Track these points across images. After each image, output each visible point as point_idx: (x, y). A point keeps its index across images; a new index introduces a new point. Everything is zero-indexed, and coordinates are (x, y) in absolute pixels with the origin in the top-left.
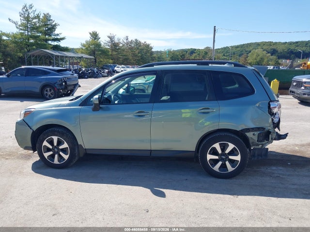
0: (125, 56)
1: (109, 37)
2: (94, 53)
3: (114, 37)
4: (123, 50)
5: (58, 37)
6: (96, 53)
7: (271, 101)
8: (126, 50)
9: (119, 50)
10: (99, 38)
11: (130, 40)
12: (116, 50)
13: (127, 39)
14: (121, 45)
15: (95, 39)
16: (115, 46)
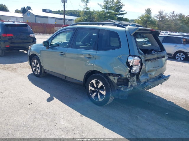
0: (168, 25)
1: (159, 12)
2: (146, 23)
3: (163, 12)
4: (168, 21)
5: (123, 13)
6: (148, 22)
7: (130, 55)
8: (170, 21)
9: (165, 21)
10: (152, 13)
11: (175, 14)
12: (163, 21)
13: (173, 14)
14: (167, 17)
15: (148, 13)
16: (162, 18)
